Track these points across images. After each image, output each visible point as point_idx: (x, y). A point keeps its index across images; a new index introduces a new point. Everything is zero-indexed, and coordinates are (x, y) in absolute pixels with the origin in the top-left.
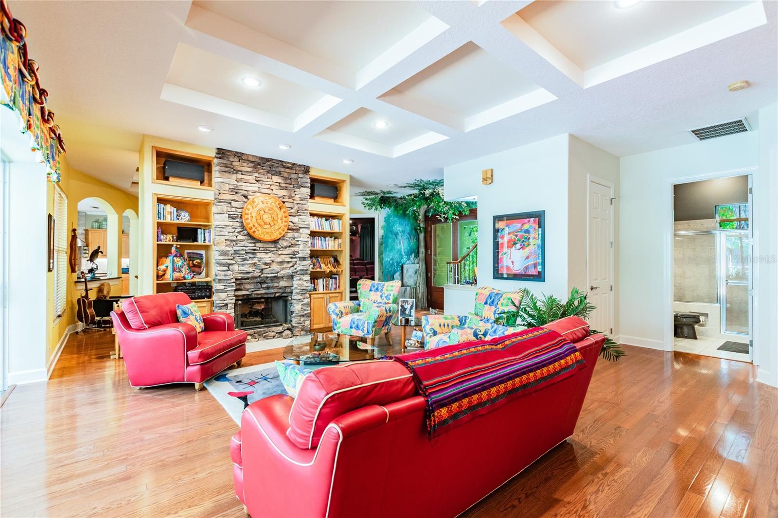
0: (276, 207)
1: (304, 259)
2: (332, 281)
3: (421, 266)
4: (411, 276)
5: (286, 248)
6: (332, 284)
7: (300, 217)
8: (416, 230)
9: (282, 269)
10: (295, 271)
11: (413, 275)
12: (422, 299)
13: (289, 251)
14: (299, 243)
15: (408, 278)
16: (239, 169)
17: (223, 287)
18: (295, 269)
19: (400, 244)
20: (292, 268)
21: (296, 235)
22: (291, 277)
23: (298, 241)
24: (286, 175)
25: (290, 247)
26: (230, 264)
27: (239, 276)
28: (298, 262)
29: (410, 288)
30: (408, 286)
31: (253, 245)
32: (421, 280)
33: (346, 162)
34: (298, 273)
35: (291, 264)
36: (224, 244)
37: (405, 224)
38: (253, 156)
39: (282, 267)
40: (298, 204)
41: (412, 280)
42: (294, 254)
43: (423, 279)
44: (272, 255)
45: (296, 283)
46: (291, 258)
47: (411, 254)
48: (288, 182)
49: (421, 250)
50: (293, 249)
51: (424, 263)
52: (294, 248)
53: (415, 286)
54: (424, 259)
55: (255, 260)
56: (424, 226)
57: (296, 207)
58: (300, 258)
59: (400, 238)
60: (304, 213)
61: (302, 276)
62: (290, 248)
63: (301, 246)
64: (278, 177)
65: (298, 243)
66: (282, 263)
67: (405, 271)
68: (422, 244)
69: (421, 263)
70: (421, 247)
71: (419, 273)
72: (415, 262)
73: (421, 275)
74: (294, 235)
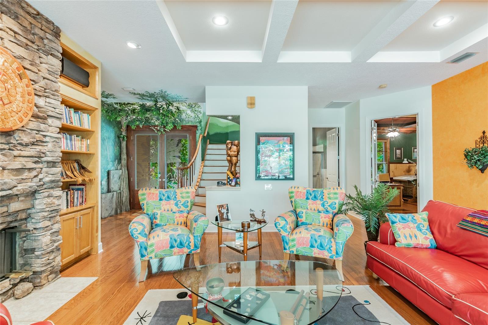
0: (14, 72)
1: (52, 164)
2: (78, 193)
3: (123, 172)
4: (116, 181)
5: (27, 145)
6: (77, 198)
7: (48, 100)
8: (119, 137)
9: (20, 182)
10: (42, 183)
11: (118, 180)
12: (126, 203)
14: (47, 139)
15: (114, 184)
18: (41, 180)
19: (106, 150)
20: (36, 180)
21: (42, 126)
22: (33, 194)
23: (45, 136)
24: (26, 24)
25: (33, 144)
28: (44, 170)
29: (117, 193)
30: (114, 191)
32: (124, 185)
33: (132, 45)
34: (45, 186)
35: (34, 173)
37: (111, 131)
39: (20, 177)
40: (44, 78)
41: (117, 186)
42: (38, 158)
43: (126, 183)
45: (40, 203)
46: (36, 162)
47: (115, 161)
48: (29, 37)
49: (124, 157)
50: (38, 148)
51: (126, 169)
52: (40, 147)
53: (120, 191)
54: (126, 165)
56: (126, 135)
57: (43, 83)
58: (48, 162)
59: (107, 144)
60: (53, 95)
61: (51, 191)
62: (34, 147)
63: (50, 145)
64: (13, 21)
65: (45, 140)
66: (19, 171)
67: (111, 177)
68: (124, 151)
69: (123, 169)
70: (123, 154)
71: (122, 178)
72: (118, 168)
73: (124, 180)
74: (39, 126)
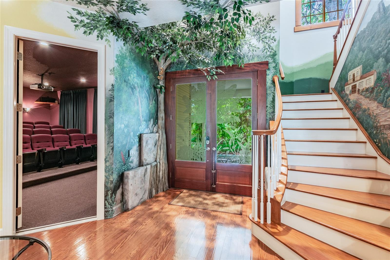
3: (161, 136)
4: (150, 149)
8: (155, 88)
11: (153, 148)
12: (164, 179)
15: (147, 154)
29: (151, 166)
30: (148, 164)
32: (162, 153)
37: (144, 77)
41: (152, 156)
43: (164, 152)
47: (150, 120)
49: (161, 115)
51: (164, 131)
53: (156, 163)
54: (164, 127)
56: (164, 86)
67: (144, 143)
68: (162, 107)
69: (160, 132)
70: (160, 110)
71: (159, 145)
72: (154, 131)
73: (161, 147)
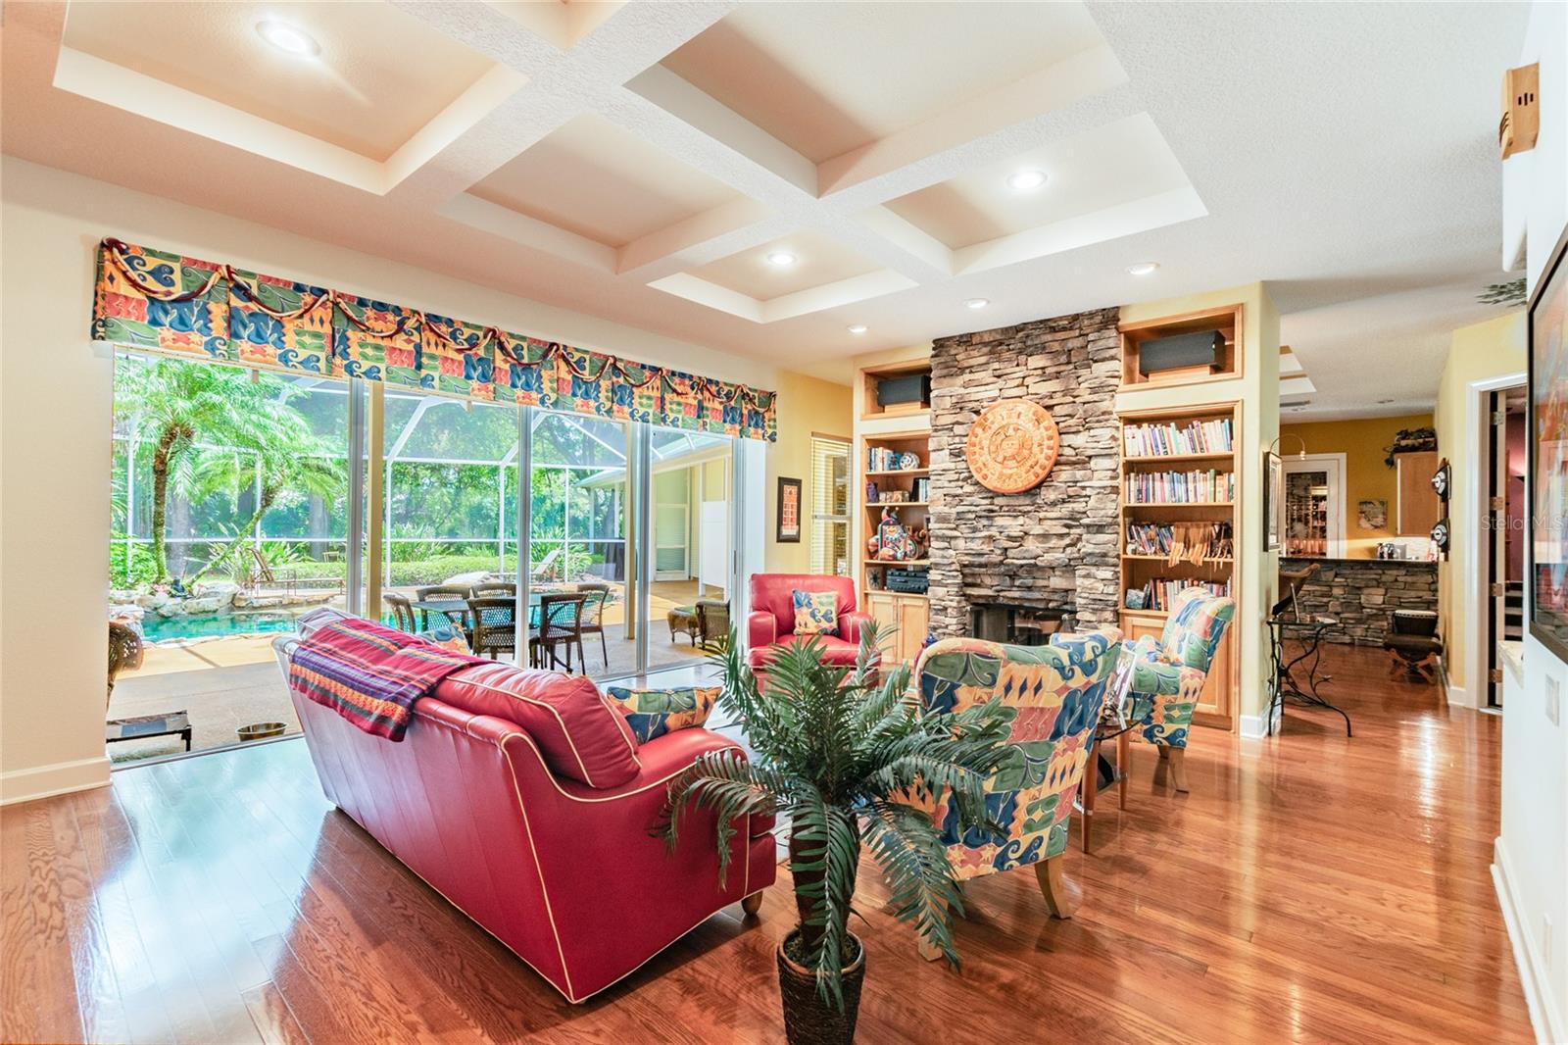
0: (1030, 420)
1: (1097, 529)
5: (1054, 504)
7: (1092, 432)
9: (1048, 551)
10: (1077, 555)
13: (1065, 510)
16: (966, 365)
17: (940, 577)
18: (1078, 551)
20: (1069, 550)
21: (1079, 474)
22: (1069, 568)
23: (1084, 488)
25: (1064, 501)
26: (951, 538)
27: (966, 560)
28: (1085, 537)
31: (987, 501)
34: (1084, 561)
35: (1067, 541)
36: (943, 502)
38: (990, 331)
39: (1046, 545)
40: (1085, 403)
42: (1072, 521)
44: (1027, 520)
45: (1080, 583)
46: (1067, 526)
48: (1062, 360)
50: (1072, 506)
52: (1074, 505)
55: (994, 531)
57: (1081, 412)
58: (1088, 526)
60: (1098, 421)
61: (1093, 570)
62: (1066, 505)
63: (1092, 502)
64: (1040, 356)
65: (1084, 493)
66: (1046, 537)
74: (1074, 475)
